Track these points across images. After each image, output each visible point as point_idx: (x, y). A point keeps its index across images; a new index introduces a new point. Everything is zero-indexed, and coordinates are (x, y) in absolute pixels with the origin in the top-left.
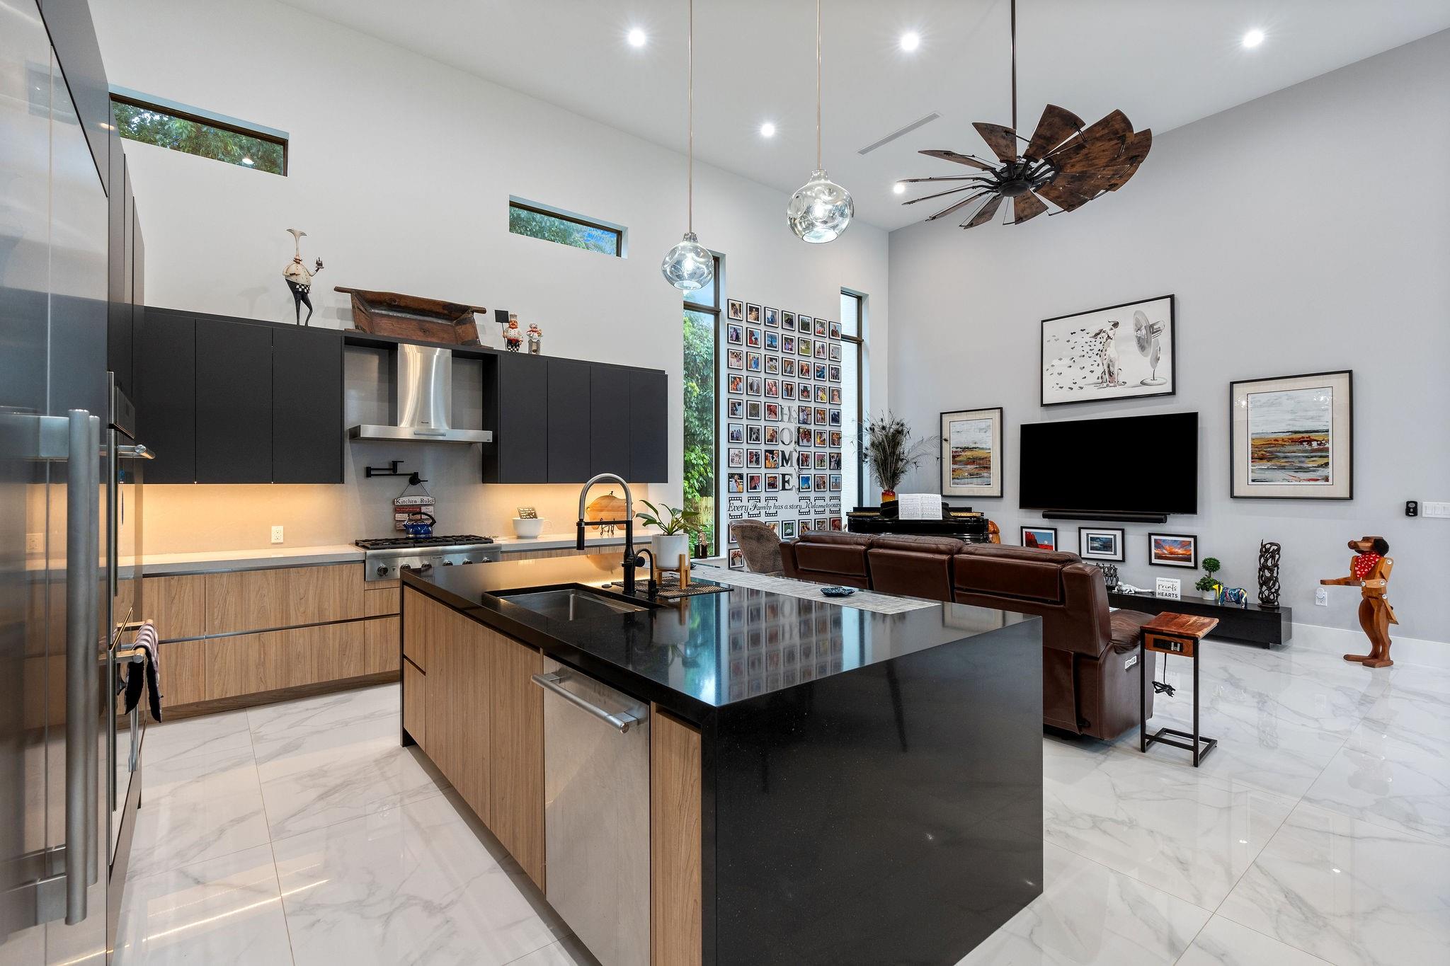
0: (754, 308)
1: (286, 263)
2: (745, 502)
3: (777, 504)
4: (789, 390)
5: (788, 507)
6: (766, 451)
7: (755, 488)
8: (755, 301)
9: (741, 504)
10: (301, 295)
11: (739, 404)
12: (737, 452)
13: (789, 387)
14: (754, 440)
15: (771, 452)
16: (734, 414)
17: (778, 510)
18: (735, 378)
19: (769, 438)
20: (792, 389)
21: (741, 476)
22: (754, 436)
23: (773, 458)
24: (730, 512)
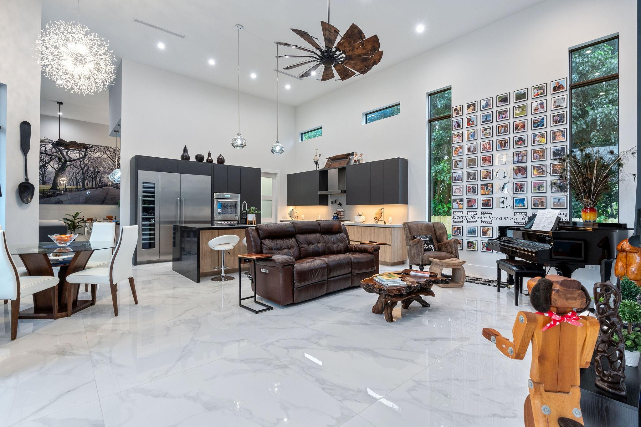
0: (471, 104)
1: (314, 157)
2: (465, 214)
3: (491, 216)
4: (503, 145)
5: (503, 218)
6: (481, 185)
7: (472, 206)
8: (471, 101)
9: (462, 215)
10: (317, 163)
11: (460, 161)
12: (458, 187)
13: (503, 142)
14: (471, 179)
15: (486, 185)
16: (456, 167)
17: (493, 220)
18: (457, 148)
19: (484, 176)
20: (505, 143)
21: (462, 200)
22: (471, 177)
23: (487, 188)
24: (454, 219)
